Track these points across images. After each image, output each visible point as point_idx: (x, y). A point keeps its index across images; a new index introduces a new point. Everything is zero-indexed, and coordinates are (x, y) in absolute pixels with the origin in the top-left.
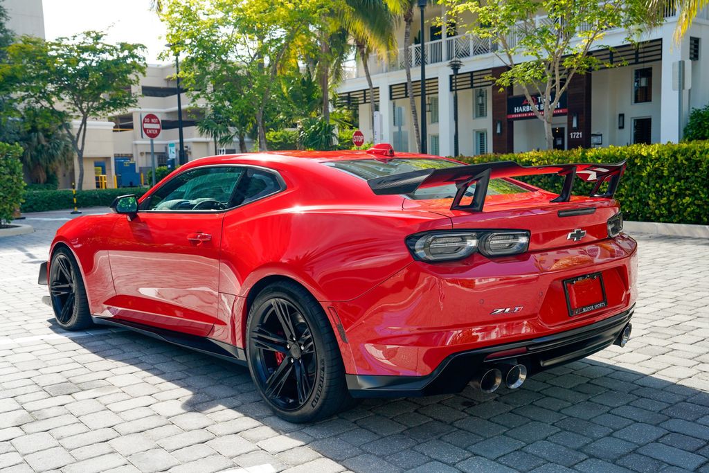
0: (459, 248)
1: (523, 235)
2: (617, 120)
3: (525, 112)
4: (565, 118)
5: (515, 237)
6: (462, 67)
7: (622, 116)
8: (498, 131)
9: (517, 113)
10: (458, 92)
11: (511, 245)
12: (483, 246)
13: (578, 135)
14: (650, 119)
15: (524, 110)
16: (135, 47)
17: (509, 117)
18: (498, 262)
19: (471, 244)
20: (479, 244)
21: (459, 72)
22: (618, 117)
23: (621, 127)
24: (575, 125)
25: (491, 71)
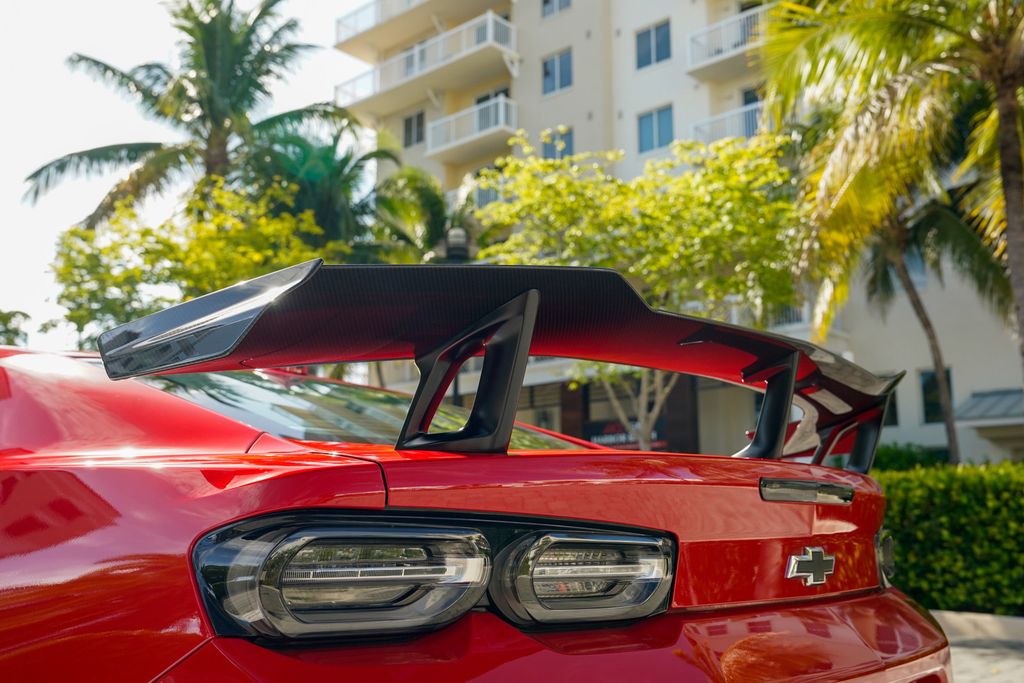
0: (417, 589)
1: (653, 551)
5: (626, 555)
11: (613, 585)
12: (508, 584)
16: (12, 315)
18: (567, 650)
19: (461, 572)
20: (495, 575)
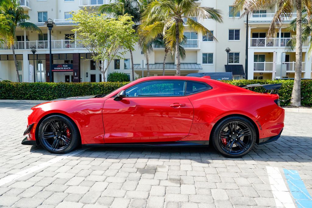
2: (86, 74)
3: (58, 70)
4: (72, 73)
6: (36, 52)
7: (87, 73)
8: (48, 75)
9: (55, 70)
10: (35, 60)
13: (77, 78)
14: (95, 75)
15: (58, 69)
17: (52, 71)
21: (35, 53)
22: (86, 73)
23: (87, 77)
24: (76, 75)
25: (45, 55)
